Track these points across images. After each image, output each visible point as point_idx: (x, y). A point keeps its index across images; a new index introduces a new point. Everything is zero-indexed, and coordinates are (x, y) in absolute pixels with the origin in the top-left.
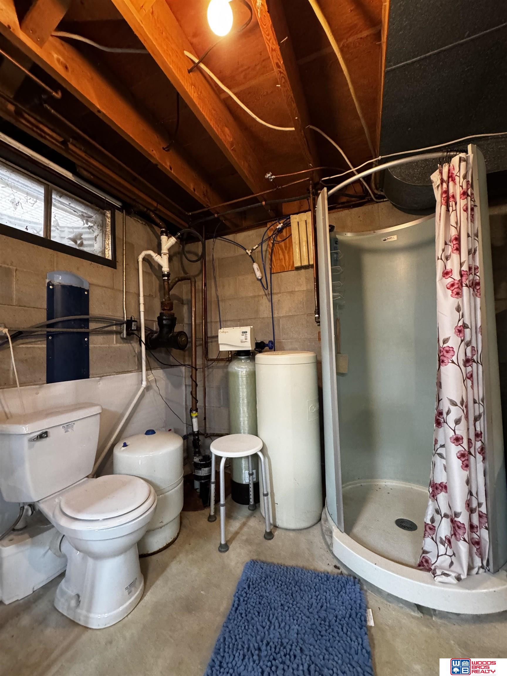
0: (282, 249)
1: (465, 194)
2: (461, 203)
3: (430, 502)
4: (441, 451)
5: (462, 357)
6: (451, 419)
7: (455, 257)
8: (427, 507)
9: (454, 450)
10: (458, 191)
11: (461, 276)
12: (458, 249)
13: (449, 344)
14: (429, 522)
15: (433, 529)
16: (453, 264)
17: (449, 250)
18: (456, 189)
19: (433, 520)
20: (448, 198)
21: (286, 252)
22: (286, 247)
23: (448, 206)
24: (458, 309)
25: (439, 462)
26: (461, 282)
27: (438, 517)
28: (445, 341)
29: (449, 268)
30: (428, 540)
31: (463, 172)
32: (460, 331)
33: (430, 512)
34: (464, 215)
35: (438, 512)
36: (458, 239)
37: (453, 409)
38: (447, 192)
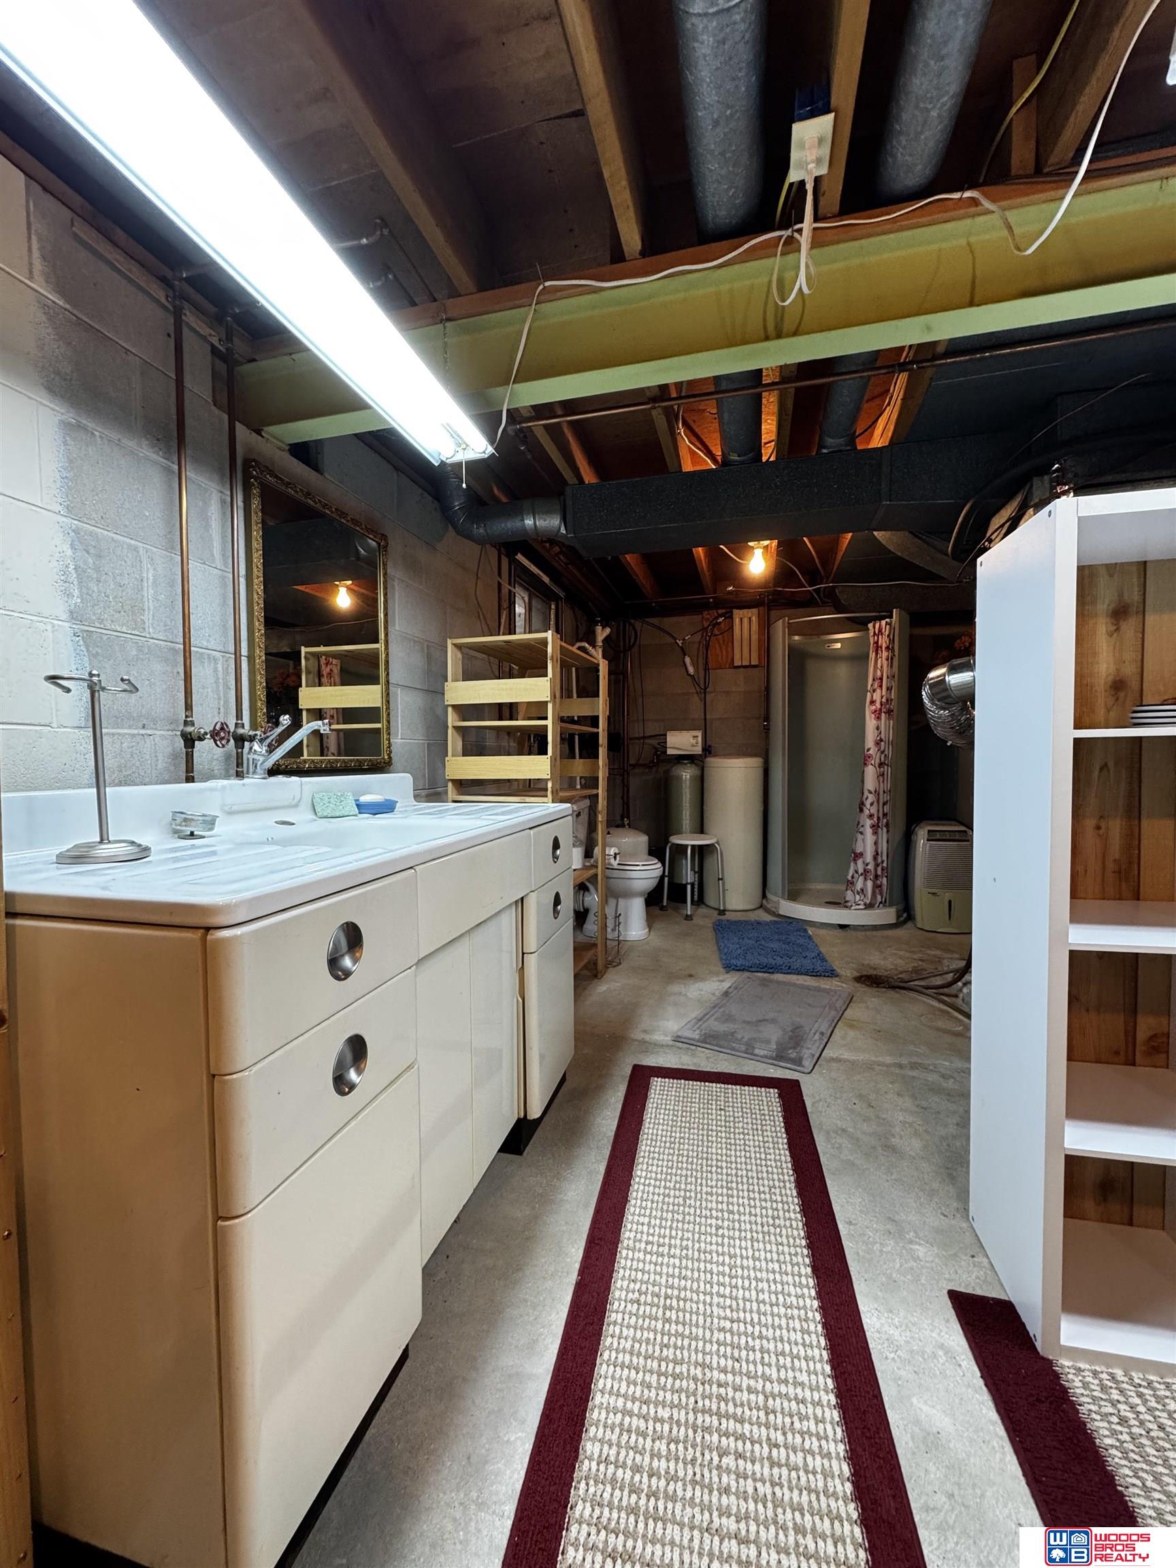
0: (719, 643)
1: (887, 648)
2: (885, 654)
3: (852, 864)
4: (861, 830)
5: (878, 761)
6: (868, 803)
7: (878, 691)
8: (849, 868)
9: (868, 823)
10: (884, 646)
11: (881, 705)
12: (881, 686)
13: (871, 752)
14: (850, 878)
15: (852, 883)
16: (877, 696)
17: (876, 686)
18: (883, 641)
19: (853, 877)
20: (877, 648)
21: (724, 647)
22: (724, 641)
23: (877, 654)
24: (878, 728)
25: (860, 837)
26: (881, 709)
27: (856, 875)
28: (868, 750)
29: (874, 698)
30: (849, 892)
31: (887, 633)
32: (878, 743)
33: (851, 872)
34: (885, 663)
35: (857, 872)
36: (881, 679)
37: (870, 796)
38: (877, 643)
